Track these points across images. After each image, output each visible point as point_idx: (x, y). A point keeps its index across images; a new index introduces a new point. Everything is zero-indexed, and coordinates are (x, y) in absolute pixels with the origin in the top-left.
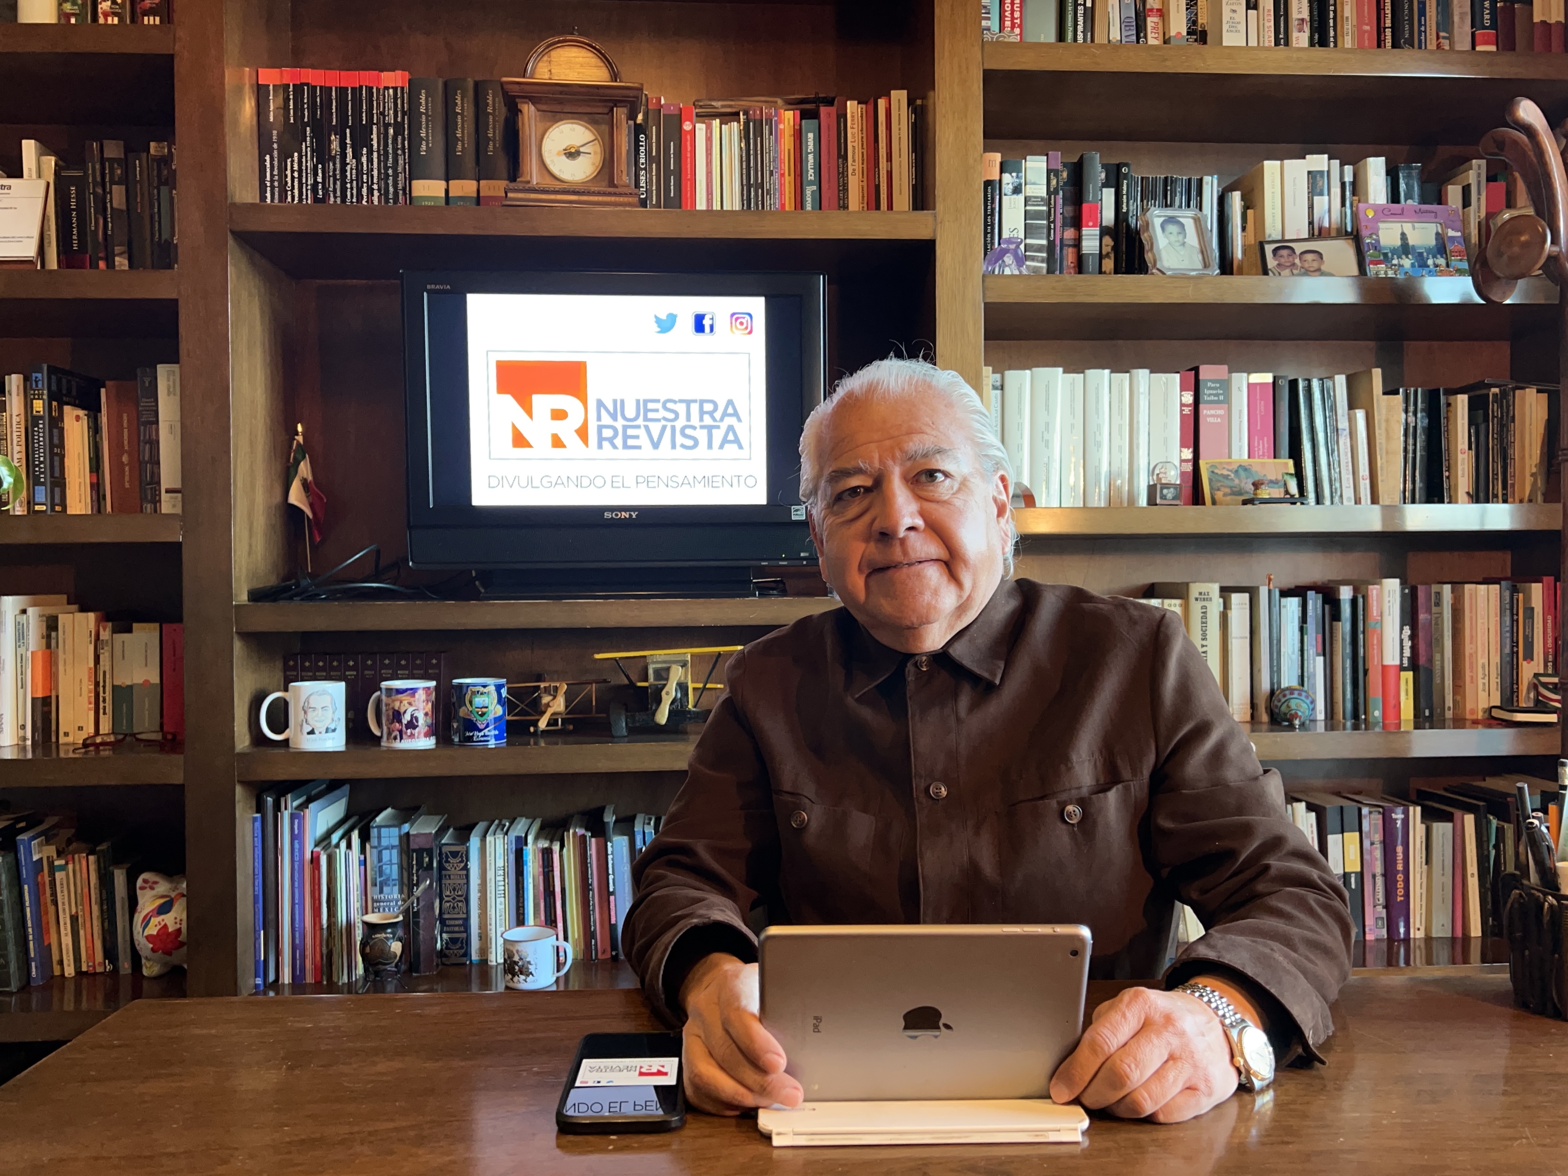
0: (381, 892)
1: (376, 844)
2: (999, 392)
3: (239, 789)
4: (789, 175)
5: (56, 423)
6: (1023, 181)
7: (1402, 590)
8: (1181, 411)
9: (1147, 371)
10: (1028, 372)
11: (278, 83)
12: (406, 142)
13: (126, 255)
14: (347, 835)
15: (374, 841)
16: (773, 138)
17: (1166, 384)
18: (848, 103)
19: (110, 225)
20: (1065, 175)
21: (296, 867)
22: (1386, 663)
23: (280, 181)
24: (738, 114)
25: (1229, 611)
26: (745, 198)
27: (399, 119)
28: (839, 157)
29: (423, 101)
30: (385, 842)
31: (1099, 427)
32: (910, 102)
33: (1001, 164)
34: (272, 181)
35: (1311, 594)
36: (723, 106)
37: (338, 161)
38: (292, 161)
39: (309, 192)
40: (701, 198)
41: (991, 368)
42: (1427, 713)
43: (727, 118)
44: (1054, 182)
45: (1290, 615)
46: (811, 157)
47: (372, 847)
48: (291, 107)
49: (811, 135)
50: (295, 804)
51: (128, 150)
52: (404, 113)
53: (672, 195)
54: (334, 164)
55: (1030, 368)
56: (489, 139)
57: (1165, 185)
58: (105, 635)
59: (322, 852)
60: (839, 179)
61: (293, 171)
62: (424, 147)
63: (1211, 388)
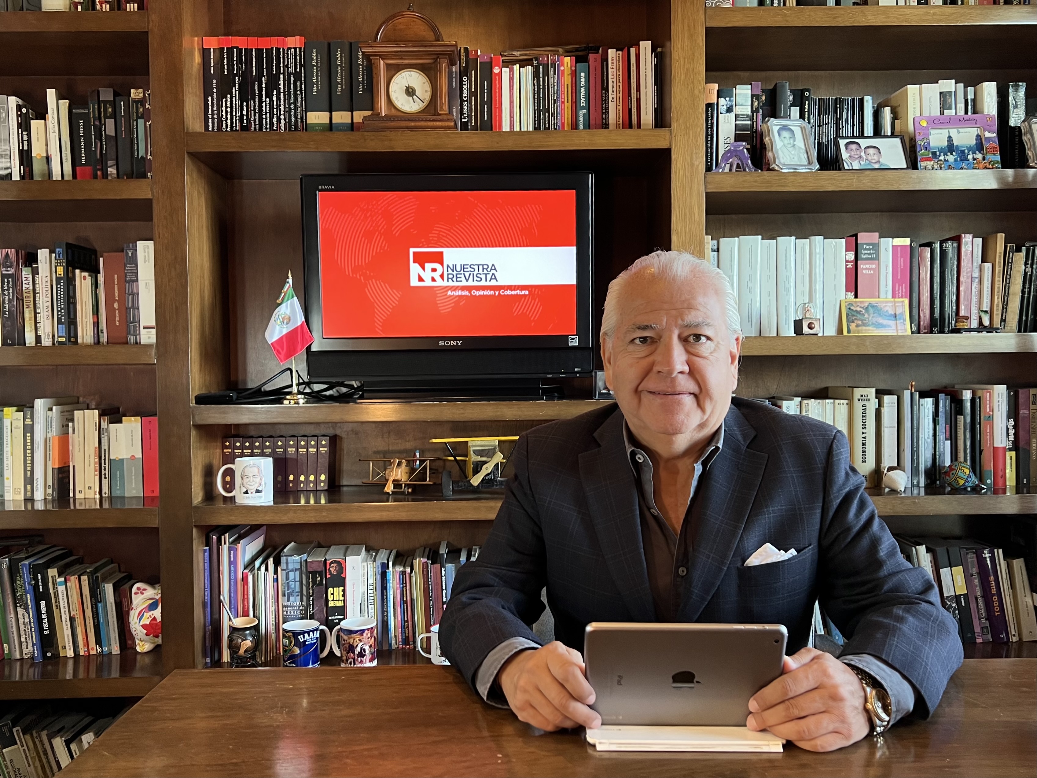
0: (288, 600)
1: (285, 568)
2: (716, 253)
3: (194, 531)
4: (568, 102)
5: (70, 282)
6: (734, 103)
7: (1009, 393)
8: (846, 265)
9: (822, 237)
10: (736, 239)
11: (217, 47)
12: (303, 86)
13: (115, 167)
14: (265, 561)
15: (284, 566)
16: (556, 76)
17: (835, 247)
18: (610, 51)
19: (104, 146)
20: (764, 98)
21: (232, 583)
22: (995, 446)
23: (218, 114)
24: (532, 60)
25: (882, 408)
26: (536, 119)
27: (298, 70)
28: (602, 90)
29: (314, 57)
30: (291, 566)
31: (788, 278)
32: (654, 50)
33: (718, 91)
34: (213, 115)
35: (942, 396)
36: (521, 55)
37: (257, 100)
38: (226, 101)
39: (238, 121)
40: (506, 120)
41: (710, 237)
42: (1025, 481)
43: (524, 63)
44: (756, 104)
45: (926, 411)
46: (583, 89)
47: (282, 570)
48: (225, 63)
49: (583, 74)
50: (231, 540)
51: (116, 94)
52: (301, 66)
53: (486, 119)
54: (254, 102)
55: (738, 237)
56: (360, 83)
57: (836, 105)
58: (104, 425)
59: (249, 573)
60: (602, 104)
61: (226, 108)
62: (315, 89)
63: (866, 249)
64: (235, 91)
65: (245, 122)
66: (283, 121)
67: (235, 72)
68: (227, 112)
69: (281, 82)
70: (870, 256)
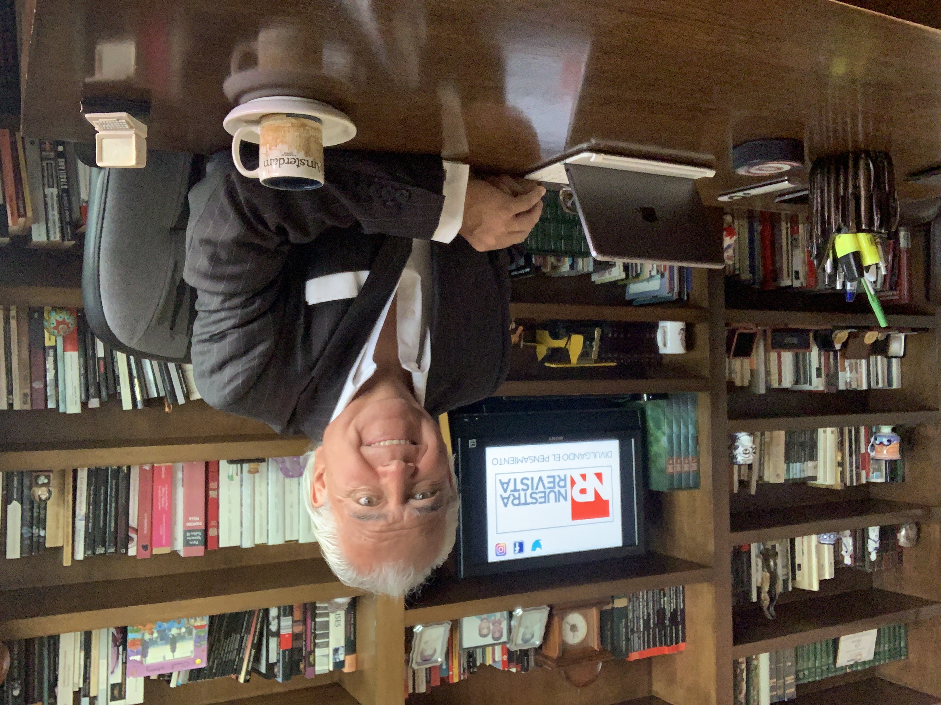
6: (332, 657)
8: (218, 523)
17: (228, 540)
20: (302, 666)
27: (632, 636)
29: (623, 647)
33: (344, 666)
34: (680, 596)
37: (656, 610)
44: (310, 659)
48: (674, 634)
54: (657, 608)
62: (623, 624)
63: (198, 540)
64: (668, 615)
65: (662, 593)
66: (641, 597)
67: (669, 629)
68: (673, 599)
69: (642, 625)
70: (192, 533)
